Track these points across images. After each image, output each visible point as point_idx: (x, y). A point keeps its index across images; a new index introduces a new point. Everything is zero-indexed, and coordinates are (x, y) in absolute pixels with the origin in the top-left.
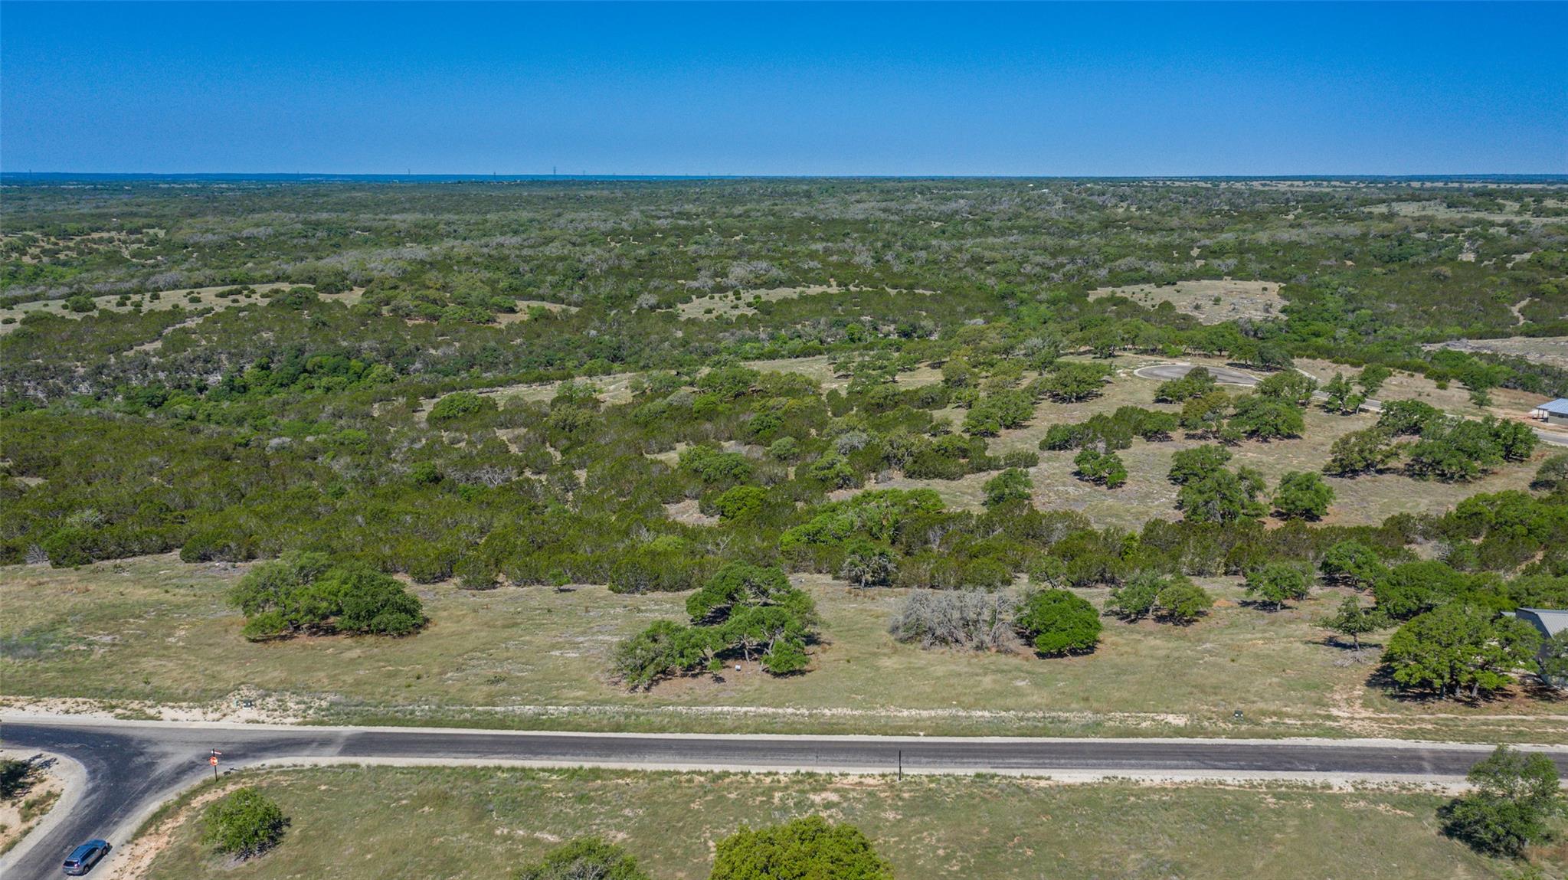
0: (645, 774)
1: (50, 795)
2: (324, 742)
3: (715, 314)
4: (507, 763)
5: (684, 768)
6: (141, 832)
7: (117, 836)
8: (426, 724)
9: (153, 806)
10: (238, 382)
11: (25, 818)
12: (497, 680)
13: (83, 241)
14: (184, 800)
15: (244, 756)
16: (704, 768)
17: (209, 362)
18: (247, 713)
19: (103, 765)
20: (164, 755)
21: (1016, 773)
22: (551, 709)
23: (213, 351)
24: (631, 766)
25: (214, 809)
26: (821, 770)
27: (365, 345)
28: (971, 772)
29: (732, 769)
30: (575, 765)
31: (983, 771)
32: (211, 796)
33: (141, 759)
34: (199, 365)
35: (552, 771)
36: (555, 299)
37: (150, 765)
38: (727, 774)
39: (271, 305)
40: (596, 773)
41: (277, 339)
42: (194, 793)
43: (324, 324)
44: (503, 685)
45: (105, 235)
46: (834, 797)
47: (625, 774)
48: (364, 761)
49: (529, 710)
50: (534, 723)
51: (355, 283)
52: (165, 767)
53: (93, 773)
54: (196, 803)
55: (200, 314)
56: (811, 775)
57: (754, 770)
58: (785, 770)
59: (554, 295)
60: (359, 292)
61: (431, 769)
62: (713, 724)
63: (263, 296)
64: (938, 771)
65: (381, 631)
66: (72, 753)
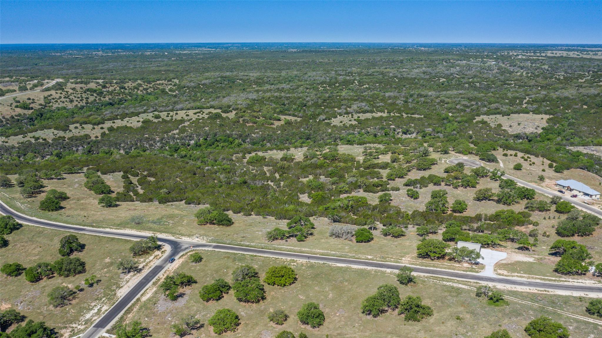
0: (264, 257)
1: (165, 250)
2: (210, 246)
3: (343, 123)
4: (240, 252)
5: (271, 256)
6: (180, 258)
7: (176, 258)
8: (228, 244)
9: (181, 254)
10: (198, 144)
11: (162, 254)
12: (243, 237)
13: (155, 84)
14: (186, 253)
15: (196, 247)
16: (275, 257)
17: (191, 137)
18: (197, 239)
19: (173, 246)
20: (183, 245)
21: (330, 263)
22: (252, 244)
23: (192, 133)
24: (262, 255)
25: (191, 255)
26: (295, 259)
27: (234, 133)
28: (322, 262)
29: (280, 257)
30: (252, 254)
31: (325, 262)
32: (191, 253)
33: (179, 246)
34: (188, 138)
35: (248, 255)
36: (294, 115)
37: (181, 247)
38: (278, 258)
39: (208, 118)
40: (256, 256)
41: (210, 130)
42: (188, 252)
43: (223, 125)
44: (244, 238)
45: (161, 82)
46: (295, 264)
47: (261, 256)
48: (216, 250)
49: (248, 243)
50: (248, 246)
51: (233, 109)
52: (183, 248)
53: (172, 247)
54: (188, 254)
55: (189, 121)
56: (293, 260)
57: (284, 258)
58: (289, 259)
59: (294, 114)
60: (234, 112)
61: (227, 252)
62: (280, 250)
63: (206, 114)
64: (316, 262)
65: (223, 225)
66: (168, 244)
